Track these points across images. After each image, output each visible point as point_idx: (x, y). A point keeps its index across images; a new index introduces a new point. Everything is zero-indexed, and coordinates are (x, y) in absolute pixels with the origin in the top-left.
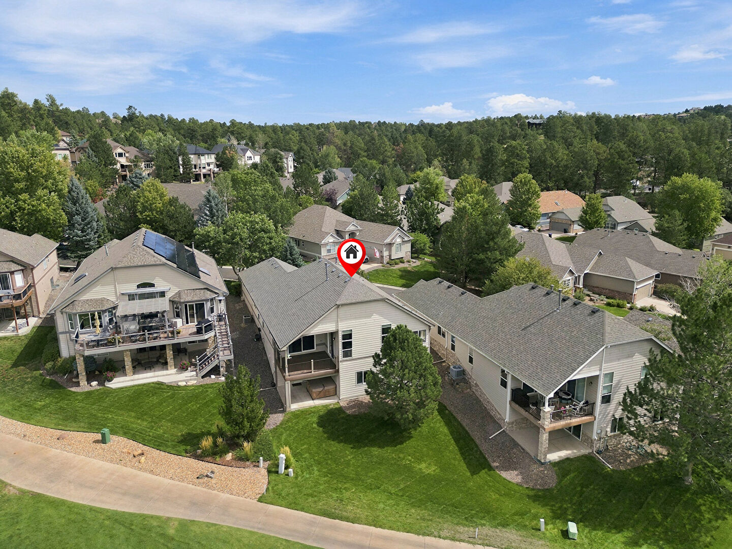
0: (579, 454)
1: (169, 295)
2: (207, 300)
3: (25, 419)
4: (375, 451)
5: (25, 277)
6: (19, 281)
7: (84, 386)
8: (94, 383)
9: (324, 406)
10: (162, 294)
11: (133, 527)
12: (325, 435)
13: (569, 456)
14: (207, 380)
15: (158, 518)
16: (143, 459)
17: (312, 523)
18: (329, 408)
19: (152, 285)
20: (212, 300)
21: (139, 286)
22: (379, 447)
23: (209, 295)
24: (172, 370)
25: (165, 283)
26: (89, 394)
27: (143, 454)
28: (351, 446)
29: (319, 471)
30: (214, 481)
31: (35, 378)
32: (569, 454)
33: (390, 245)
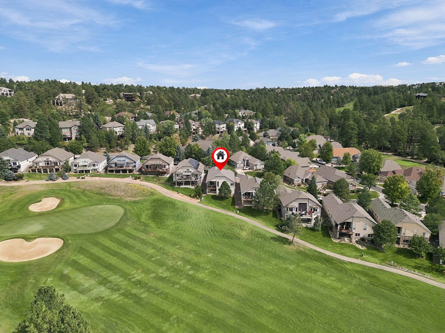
1: (192, 172)
3: (168, 189)
5: (168, 166)
6: (167, 167)
7: (176, 186)
8: (178, 186)
12: (212, 198)
13: (248, 206)
18: (214, 195)
19: (189, 170)
21: (187, 170)
22: (218, 201)
23: (199, 173)
24: (191, 186)
25: (191, 170)
27: (183, 196)
28: (214, 200)
30: (192, 200)
31: (169, 184)
33: (256, 165)
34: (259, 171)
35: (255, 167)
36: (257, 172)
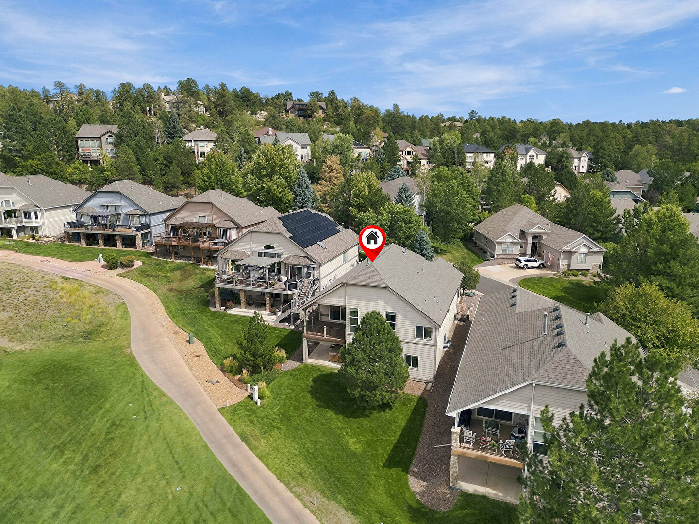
0: (503, 498)
1: (283, 257)
2: (305, 266)
3: (173, 317)
4: (330, 414)
5: (237, 233)
6: (233, 235)
7: (218, 308)
8: (223, 308)
9: (331, 369)
10: (279, 256)
11: (145, 391)
12: (310, 389)
13: (487, 495)
14: (281, 325)
15: (161, 392)
16: (196, 358)
17: (227, 436)
18: (333, 371)
19: (273, 248)
20: (309, 267)
21: (265, 247)
22: (336, 413)
23: (308, 262)
24: (267, 312)
25: (281, 248)
26: (215, 313)
27: (199, 356)
28: (318, 403)
29: (278, 410)
30: (213, 387)
31: (202, 296)
32: (490, 494)
33: (570, 253)
34: (580, 278)
35: (563, 262)
36: (570, 282)
